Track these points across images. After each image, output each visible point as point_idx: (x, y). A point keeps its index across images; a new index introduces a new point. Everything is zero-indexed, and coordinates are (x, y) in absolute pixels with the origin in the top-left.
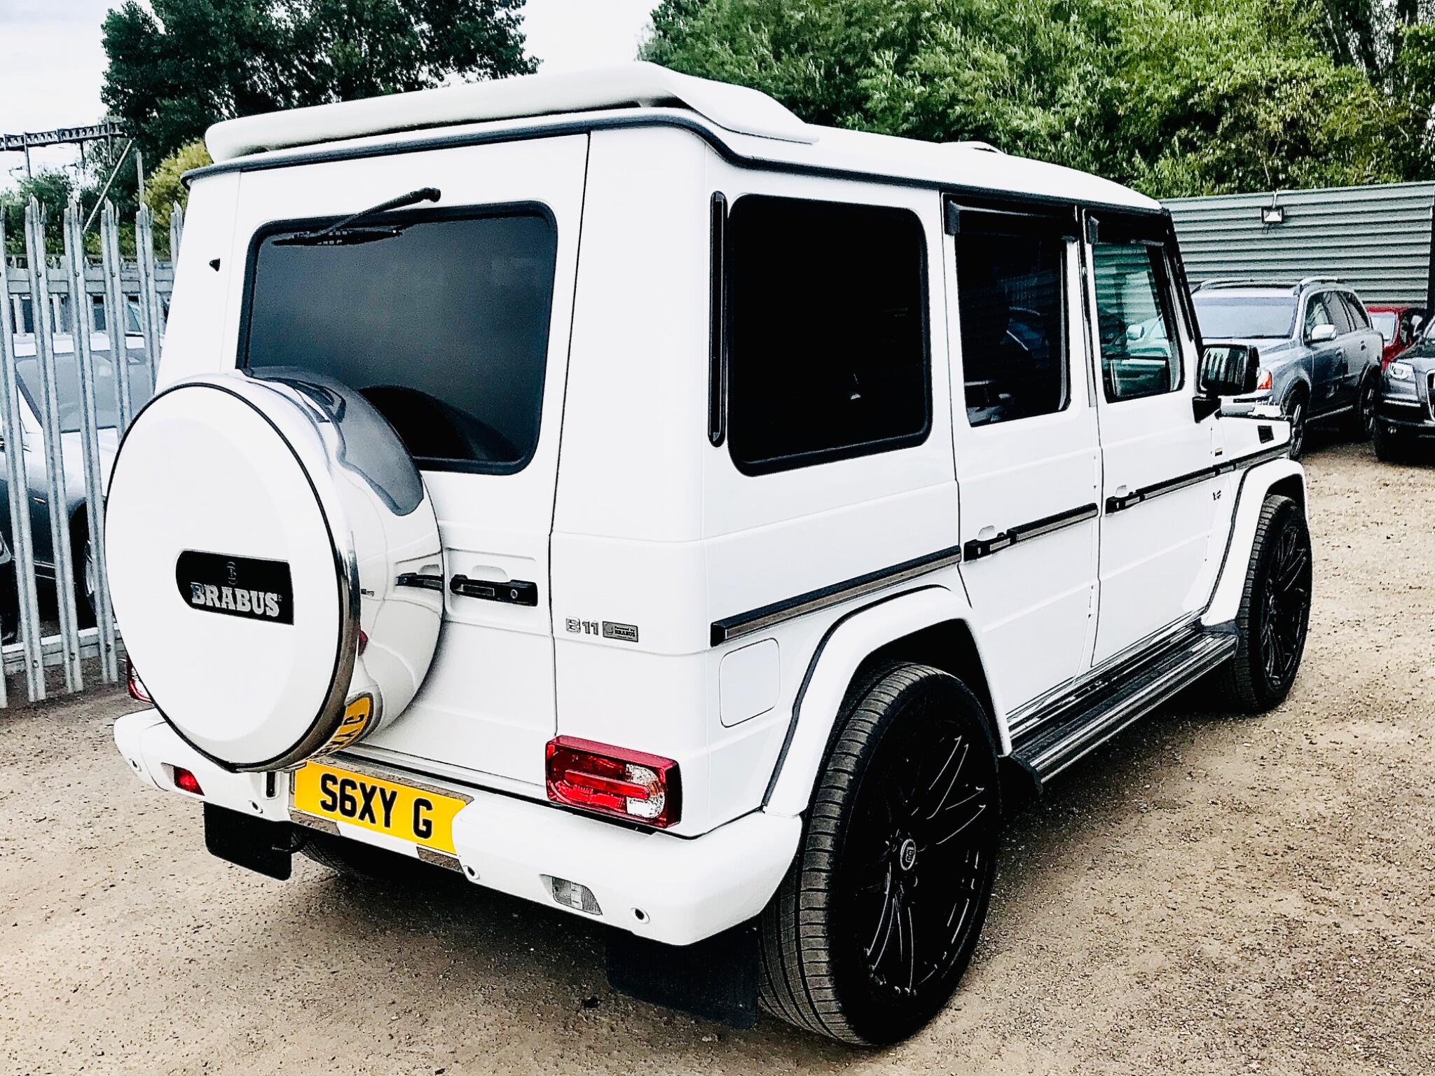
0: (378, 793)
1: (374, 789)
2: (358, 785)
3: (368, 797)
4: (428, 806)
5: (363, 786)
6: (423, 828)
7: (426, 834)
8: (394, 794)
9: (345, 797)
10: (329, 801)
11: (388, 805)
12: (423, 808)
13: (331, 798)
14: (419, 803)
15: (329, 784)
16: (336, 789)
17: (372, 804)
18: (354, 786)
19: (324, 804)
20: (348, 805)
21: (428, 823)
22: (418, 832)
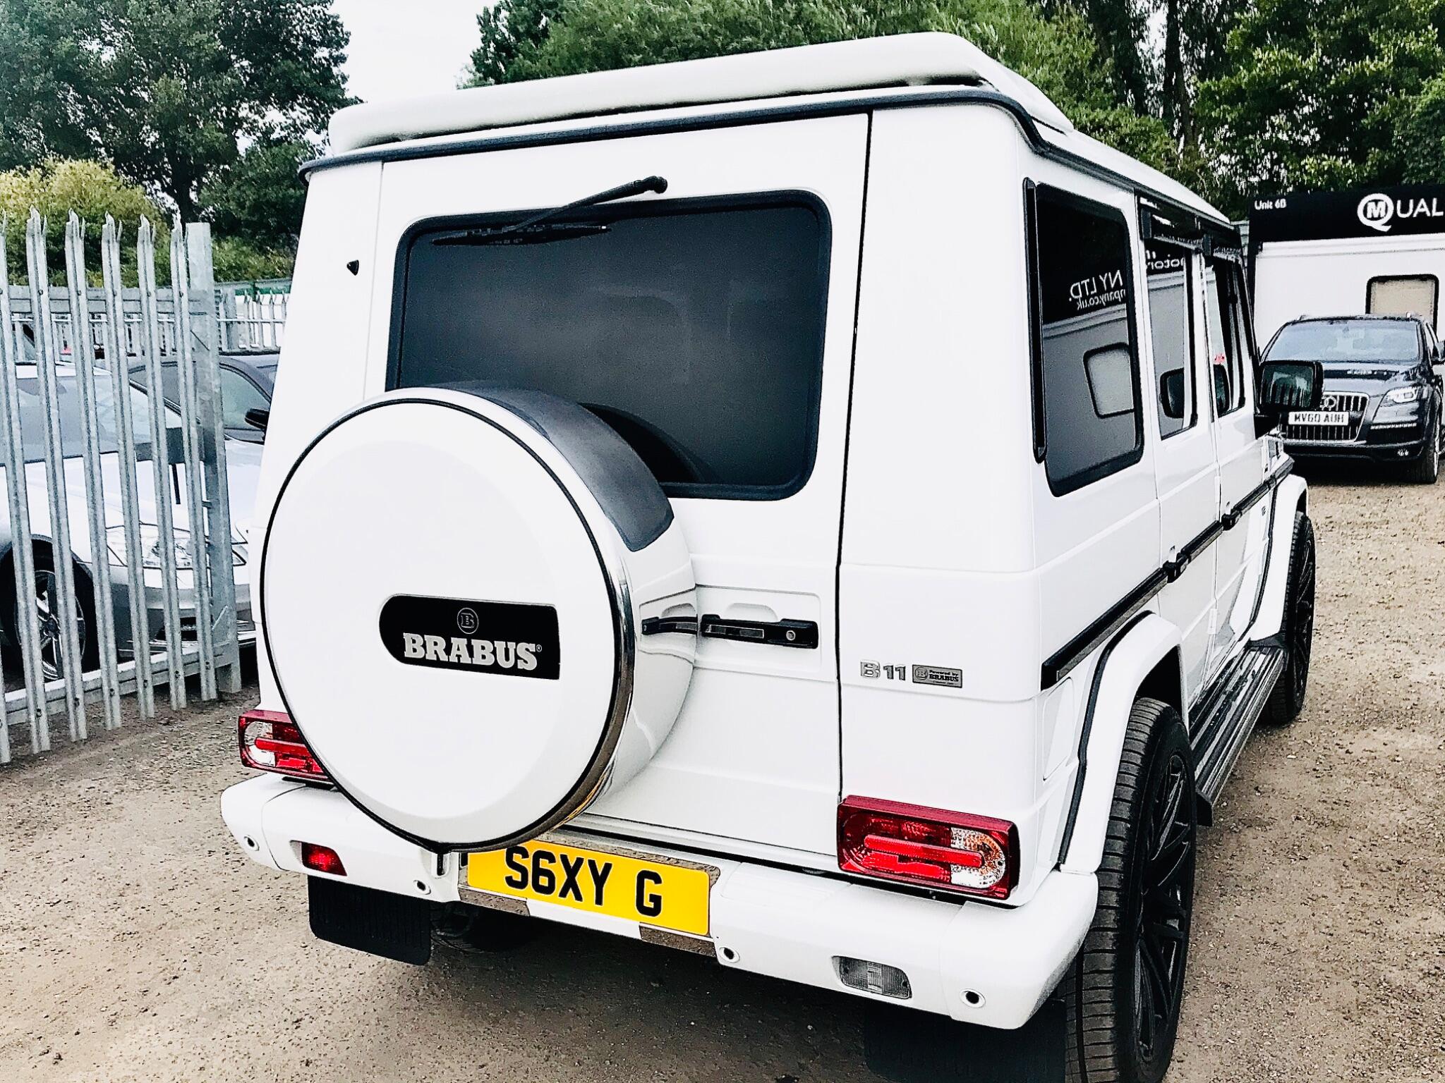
0: (585, 866)
1: (579, 862)
2: (558, 859)
3: (572, 871)
4: (657, 879)
5: (564, 858)
6: (648, 904)
7: (655, 911)
8: (608, 867)
9: (538, 872)
10: (517, 877)
11: (600, 880)
12: (648, 883)
13: (520, 874)
14: (643, 876)
15: (517, 858)
16: (528, 864)
17: (577, 878)
18: (551, 858)
19: (510, 881)
20: (544, 881)
21: (656, 899)
22: (643, 909)
